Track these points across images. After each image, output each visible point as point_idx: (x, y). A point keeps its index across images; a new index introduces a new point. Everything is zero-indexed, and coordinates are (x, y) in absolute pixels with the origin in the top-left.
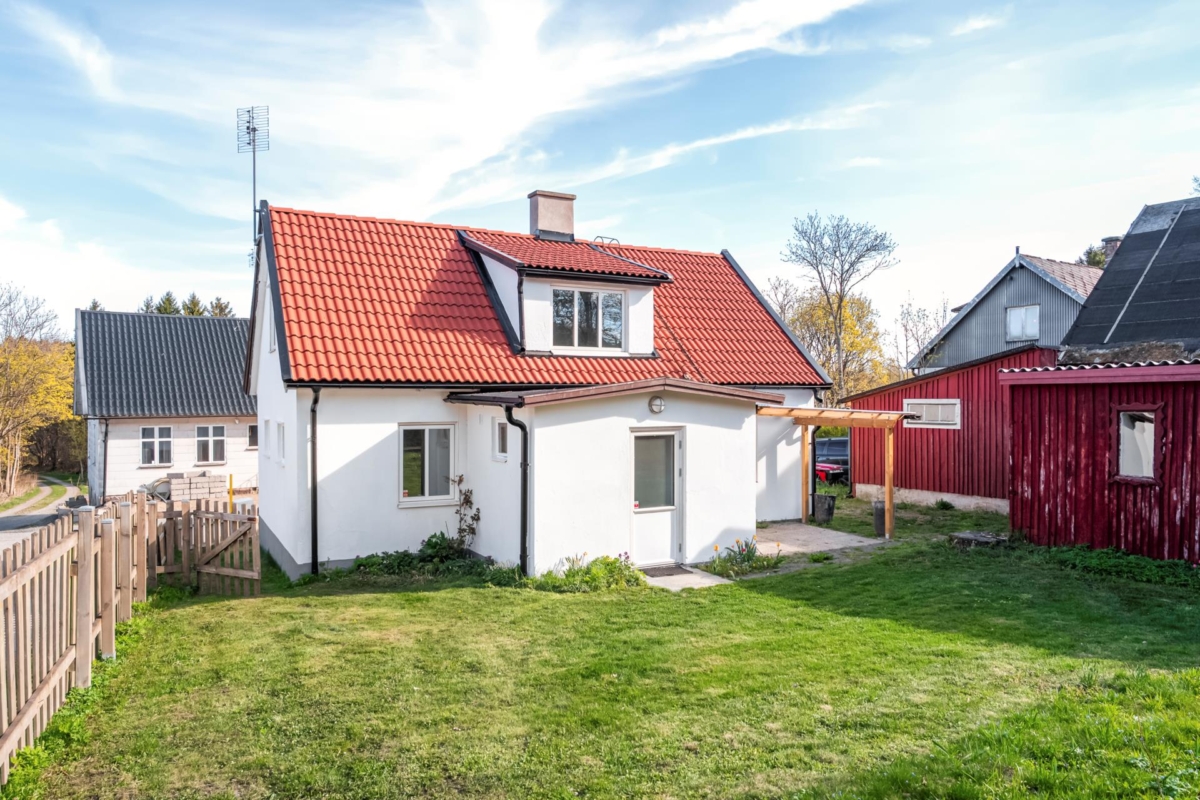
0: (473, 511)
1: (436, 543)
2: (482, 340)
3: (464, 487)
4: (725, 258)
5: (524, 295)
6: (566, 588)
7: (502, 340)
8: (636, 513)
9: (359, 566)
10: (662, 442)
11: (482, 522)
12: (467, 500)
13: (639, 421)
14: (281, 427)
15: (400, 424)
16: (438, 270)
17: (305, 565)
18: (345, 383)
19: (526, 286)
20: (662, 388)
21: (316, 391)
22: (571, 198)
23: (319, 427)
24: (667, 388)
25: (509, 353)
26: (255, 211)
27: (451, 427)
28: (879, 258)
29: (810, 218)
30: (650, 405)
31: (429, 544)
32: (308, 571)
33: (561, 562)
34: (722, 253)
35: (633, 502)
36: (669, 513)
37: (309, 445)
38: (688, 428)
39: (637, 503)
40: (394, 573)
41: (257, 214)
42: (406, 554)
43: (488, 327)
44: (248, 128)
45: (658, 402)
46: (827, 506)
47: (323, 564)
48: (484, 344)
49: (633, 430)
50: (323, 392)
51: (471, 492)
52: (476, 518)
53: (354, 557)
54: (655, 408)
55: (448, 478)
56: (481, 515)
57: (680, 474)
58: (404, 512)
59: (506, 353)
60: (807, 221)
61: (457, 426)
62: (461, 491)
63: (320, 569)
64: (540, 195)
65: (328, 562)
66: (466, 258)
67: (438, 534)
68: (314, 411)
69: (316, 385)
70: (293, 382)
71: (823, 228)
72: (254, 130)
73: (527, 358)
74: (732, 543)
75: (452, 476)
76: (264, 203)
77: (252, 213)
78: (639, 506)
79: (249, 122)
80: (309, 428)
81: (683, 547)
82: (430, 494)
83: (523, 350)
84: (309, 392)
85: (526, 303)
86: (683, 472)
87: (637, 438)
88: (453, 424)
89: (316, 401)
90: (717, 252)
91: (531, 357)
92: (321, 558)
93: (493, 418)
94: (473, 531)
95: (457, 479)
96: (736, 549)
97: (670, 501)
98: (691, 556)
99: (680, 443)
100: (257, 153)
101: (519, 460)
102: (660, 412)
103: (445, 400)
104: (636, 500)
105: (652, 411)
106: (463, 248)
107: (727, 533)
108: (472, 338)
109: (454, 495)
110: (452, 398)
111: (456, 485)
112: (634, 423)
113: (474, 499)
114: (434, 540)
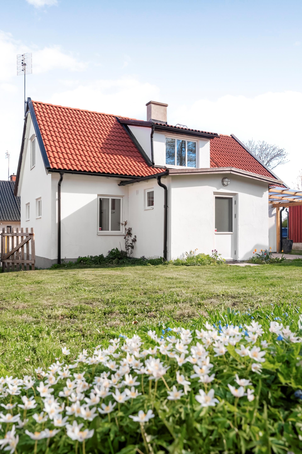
0: (133, 237)
1: (115, 253)
2: (134, 160)
3: (127, 227)
4: (233, 137)
5: (153, 139)
6: (189, 264)
7: (143, 160)
8: (216, 234)
9: (80, 261)
10: (227, 201)
11: (137, 243)
12: (129, 233)
13: (218, 189)
14: (39, 201)
15: (98, 195)
16: (110, 131)
17: (54, 260)
18: (75, 172)
19: (154, 135)
20: (229, 172)
21: (61, 175)
22: (166, 106)
23: (62, 194)
24: (232, 172)
25: (147, 166)
26: (25, 102)
27: (121, 198)
28: (280, 160)
29: (250, 142)
30: (223, 181)
31: (111, 253)
32: (56, 262)
33: (183, 255)
34: (231, 135)
35: (214, 229)
36: (230, 235)
37: (57, 202)
38: (239, 194)
39: (216, 229)
40: (97, 264)
41: (26, 104)
42: (101, 256)
43: (136, 155)
44: (22, 63)
45: (227, 180)
46: (289, 245)
47: (63, 260)
48: (135, 161)
49: (215, 193)
50: (65, 176)
51: (131, 229)
52: (134, 241)
53: (77, 257)
54: (225, 183)
55: (119, 223)
56: (137, 239)
57: (235, 217)
58: (100, 237)
59: (145, 166)
60: (248, 143)
61: (124, 197)
62: (126, 229)
63: (62, 262)
64: (152, 103)
65: (65, 259)
66: (121, 128)
67: (115, 249)
68: (59, 185)
69: (61, 172)
70: (51, 169)
71: (255, 146)
72: (25, 64)
73: (155, 168)
74: (259, 252)
75: (121, 222)
76: (29, 99)
77: (24, 103)
78: (217, 231)
79: (23, 60)
80: (57, 193)
81: (237, 252)
82: (111, 230)
83: (153, 164)
84: (58, 175)
85: (154, 143)
86: (237, 216)
87: (216, 198)
88: (122, 196)
89: (61, 180)
90: (229, 135)
91: (157, 168)
92: (62, 257)
93: (145, 190)
94: (133, 247)
95: (124, 223)
96: (261, 254)
97: (230, 229)
98: (240, 257)
99: (235, 202)
100: (26, 75)
101: (163, 204)
102: (227, 185)
103: (119, 185)
104: (215, 228)
105: (223, 185)
106: (119, 124)
107: (257, 246)
108: (129, 158)
109: (123, 231)
110: (122, 184)
111: (124, 226)
112: (215, 190)
113: (133, 232)
114: (114, 251)
